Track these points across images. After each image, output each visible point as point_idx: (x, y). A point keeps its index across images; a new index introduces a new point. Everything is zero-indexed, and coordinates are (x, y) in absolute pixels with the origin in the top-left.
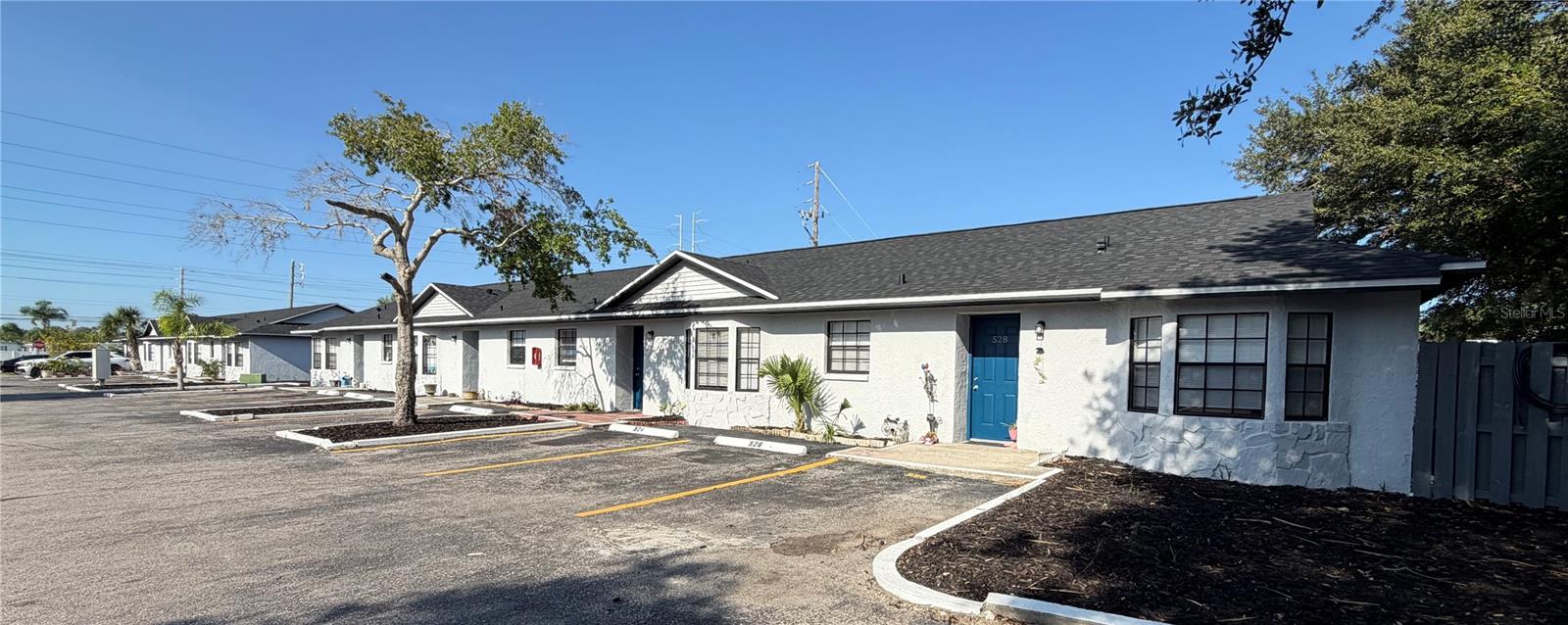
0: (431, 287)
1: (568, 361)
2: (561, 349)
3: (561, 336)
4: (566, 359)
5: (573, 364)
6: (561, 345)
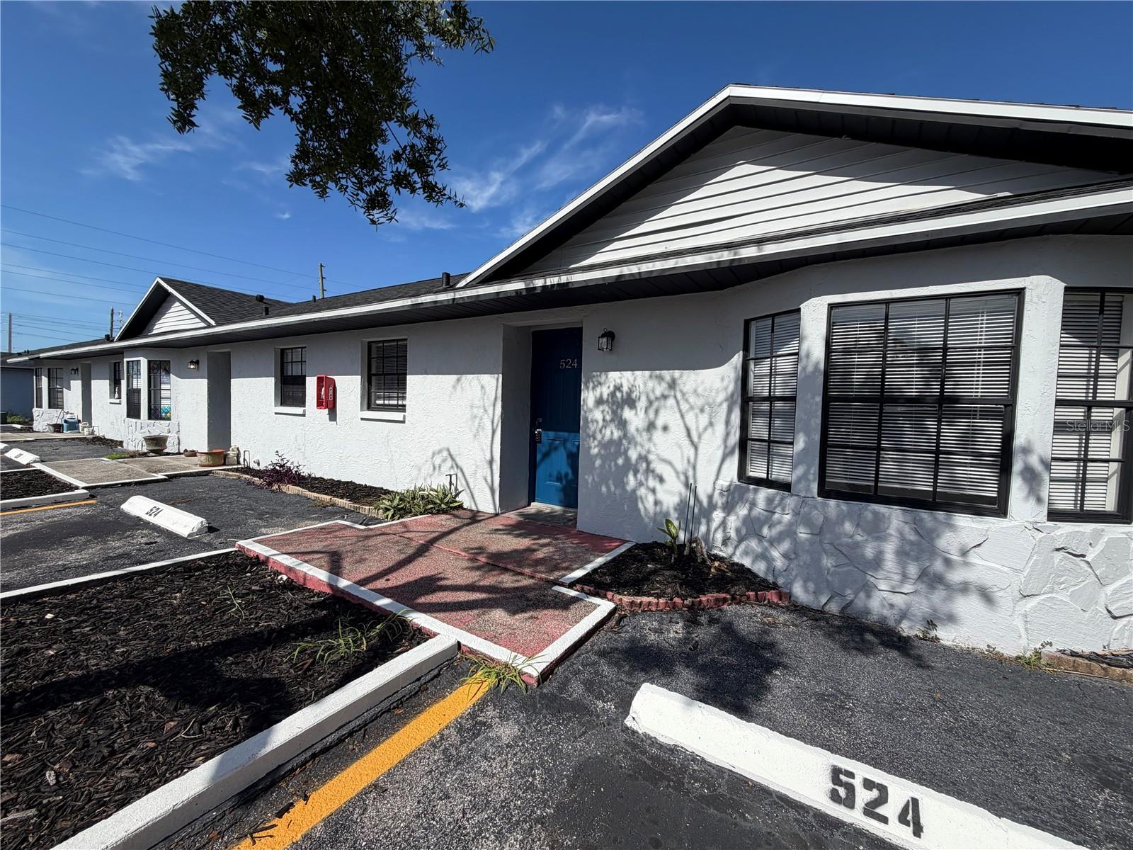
0: (158, 285)
1: (386, 402)
2: (373, 378)
3: (374, 355)
4: (384, 398)
5: (402, 408)
6: (373, 371)
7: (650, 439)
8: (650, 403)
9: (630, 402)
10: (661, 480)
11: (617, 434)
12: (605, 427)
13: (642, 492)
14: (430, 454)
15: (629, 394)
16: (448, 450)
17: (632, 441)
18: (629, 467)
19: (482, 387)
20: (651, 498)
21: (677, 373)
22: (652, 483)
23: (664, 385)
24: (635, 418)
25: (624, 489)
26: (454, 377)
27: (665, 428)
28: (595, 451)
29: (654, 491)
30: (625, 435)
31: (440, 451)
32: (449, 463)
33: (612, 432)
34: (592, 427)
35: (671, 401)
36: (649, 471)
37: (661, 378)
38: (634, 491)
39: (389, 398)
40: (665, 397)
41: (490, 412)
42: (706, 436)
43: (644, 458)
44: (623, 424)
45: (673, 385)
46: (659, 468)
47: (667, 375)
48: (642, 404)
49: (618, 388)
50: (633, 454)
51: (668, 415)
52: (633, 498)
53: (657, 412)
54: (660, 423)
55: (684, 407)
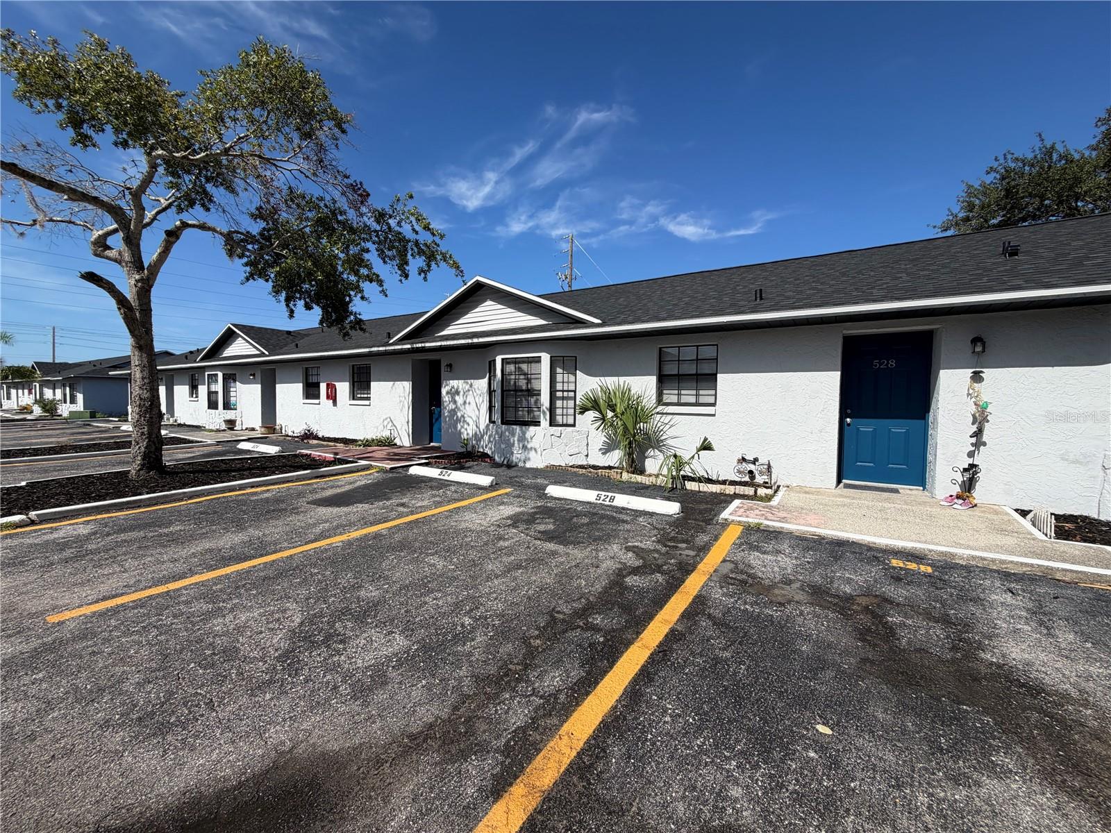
0: (229, 328)
1: (362, 396)
2: (356, 384)
3: (355, 371)
4: (361, 394)
5: (368, 399)
6: (355, 380)
7: (465, 408)
8: (464, 393)
9: (457, 393)
10: (469, 425)
11: (454, 406)
12: (450, 403)
13: (463, 430)
14: (382, 420)
15: (457, 390)
16: (390, 418)
17: (459, 409)
18: (458, 420)
19: (404, 387)
20: (466, 433)
21: (472, 381)
22: (466, 426)
23: (468, 386)
24: (459, 399)
25: (457, 430)
26: (392, 383)
27: (469, 403)
28: (446, 414)
29: (466, 429)
30: (456, 407)
31: (386, 419)
32: (391, 424)
33: (452, 406)
34: (445, 404)
35: (471, 392)
36: (464, 421)
37: (467, 383)
38: (460, 431)
39: (364, 394)
40: (469, 390)
41: (407, 398)
42: (482, 406)
43: (463, 416)
44: (455, 402)
45: (471, 386)
46: (468, 419)
47: (469, 381)
48: (461, 393)
49: (453, 387)
50: (459, 414)
51: (470, 399)
52: (460, 433)
53: (466, 397)
54: (467, 402)
55: (475, 394)
